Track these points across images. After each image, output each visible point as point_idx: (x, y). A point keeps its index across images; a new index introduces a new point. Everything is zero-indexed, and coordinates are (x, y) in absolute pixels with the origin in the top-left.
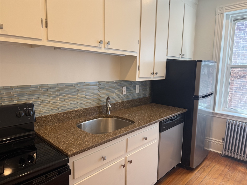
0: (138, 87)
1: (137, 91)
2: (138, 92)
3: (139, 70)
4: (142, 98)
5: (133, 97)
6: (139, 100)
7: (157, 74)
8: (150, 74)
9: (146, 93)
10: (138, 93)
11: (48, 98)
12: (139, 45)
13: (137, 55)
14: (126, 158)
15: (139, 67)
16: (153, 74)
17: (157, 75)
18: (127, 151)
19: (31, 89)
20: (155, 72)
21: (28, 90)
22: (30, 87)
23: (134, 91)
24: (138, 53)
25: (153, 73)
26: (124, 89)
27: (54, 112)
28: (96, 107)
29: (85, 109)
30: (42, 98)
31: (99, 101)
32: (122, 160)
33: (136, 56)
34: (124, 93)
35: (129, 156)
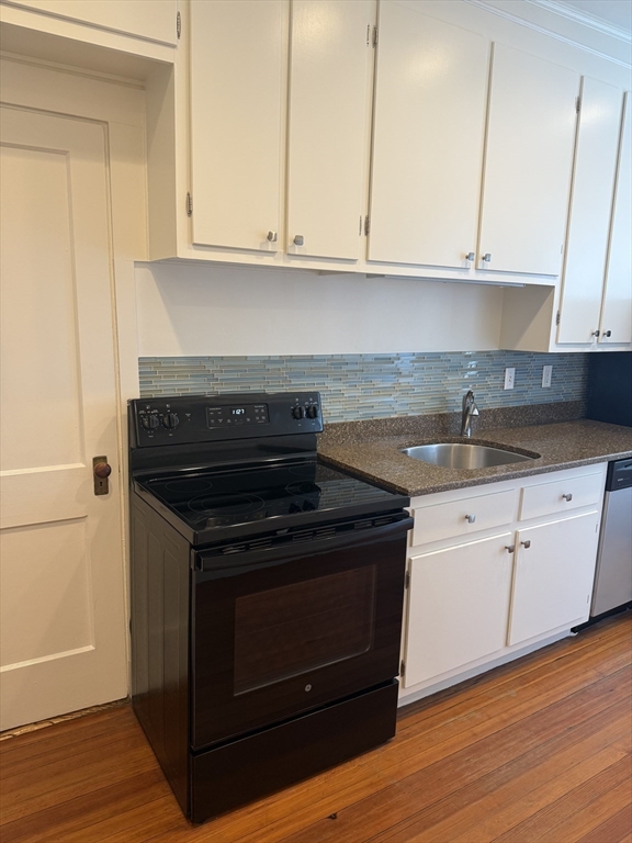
0: (548, 371)
1: (546, 382)
2: (549, 385)
3: (558, 322)
4: (559, 404)
5: (531, 398)
6: (548, 407)
7: (609, 335)
8: (589, 333)
9: (572, 390)
10: (548, 389)
11: (340, 386)
12: (562, 256)
13: (556, 283)
14: (516, 534)
15: (558, 316)
16: (598, 335)
17: (609, 339)
18: (518, 519)
19: (313, 365)
20: (604, 330)
21: (307, 365)
22: (311, 359)
23: (537, 381)
24: (559, 278)
25: (598, 332)
26: (510, 373)
27: (351, 418)
28: (435, 416)
29: (411, 418)
30: (332, 386)
31: (443, 400)
32: (506, 537)
33: (554, 287)
34: (509, 385)
35: (525, 532)
